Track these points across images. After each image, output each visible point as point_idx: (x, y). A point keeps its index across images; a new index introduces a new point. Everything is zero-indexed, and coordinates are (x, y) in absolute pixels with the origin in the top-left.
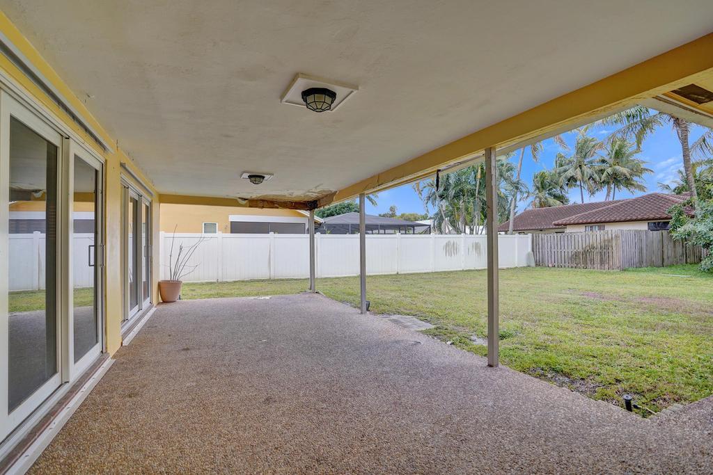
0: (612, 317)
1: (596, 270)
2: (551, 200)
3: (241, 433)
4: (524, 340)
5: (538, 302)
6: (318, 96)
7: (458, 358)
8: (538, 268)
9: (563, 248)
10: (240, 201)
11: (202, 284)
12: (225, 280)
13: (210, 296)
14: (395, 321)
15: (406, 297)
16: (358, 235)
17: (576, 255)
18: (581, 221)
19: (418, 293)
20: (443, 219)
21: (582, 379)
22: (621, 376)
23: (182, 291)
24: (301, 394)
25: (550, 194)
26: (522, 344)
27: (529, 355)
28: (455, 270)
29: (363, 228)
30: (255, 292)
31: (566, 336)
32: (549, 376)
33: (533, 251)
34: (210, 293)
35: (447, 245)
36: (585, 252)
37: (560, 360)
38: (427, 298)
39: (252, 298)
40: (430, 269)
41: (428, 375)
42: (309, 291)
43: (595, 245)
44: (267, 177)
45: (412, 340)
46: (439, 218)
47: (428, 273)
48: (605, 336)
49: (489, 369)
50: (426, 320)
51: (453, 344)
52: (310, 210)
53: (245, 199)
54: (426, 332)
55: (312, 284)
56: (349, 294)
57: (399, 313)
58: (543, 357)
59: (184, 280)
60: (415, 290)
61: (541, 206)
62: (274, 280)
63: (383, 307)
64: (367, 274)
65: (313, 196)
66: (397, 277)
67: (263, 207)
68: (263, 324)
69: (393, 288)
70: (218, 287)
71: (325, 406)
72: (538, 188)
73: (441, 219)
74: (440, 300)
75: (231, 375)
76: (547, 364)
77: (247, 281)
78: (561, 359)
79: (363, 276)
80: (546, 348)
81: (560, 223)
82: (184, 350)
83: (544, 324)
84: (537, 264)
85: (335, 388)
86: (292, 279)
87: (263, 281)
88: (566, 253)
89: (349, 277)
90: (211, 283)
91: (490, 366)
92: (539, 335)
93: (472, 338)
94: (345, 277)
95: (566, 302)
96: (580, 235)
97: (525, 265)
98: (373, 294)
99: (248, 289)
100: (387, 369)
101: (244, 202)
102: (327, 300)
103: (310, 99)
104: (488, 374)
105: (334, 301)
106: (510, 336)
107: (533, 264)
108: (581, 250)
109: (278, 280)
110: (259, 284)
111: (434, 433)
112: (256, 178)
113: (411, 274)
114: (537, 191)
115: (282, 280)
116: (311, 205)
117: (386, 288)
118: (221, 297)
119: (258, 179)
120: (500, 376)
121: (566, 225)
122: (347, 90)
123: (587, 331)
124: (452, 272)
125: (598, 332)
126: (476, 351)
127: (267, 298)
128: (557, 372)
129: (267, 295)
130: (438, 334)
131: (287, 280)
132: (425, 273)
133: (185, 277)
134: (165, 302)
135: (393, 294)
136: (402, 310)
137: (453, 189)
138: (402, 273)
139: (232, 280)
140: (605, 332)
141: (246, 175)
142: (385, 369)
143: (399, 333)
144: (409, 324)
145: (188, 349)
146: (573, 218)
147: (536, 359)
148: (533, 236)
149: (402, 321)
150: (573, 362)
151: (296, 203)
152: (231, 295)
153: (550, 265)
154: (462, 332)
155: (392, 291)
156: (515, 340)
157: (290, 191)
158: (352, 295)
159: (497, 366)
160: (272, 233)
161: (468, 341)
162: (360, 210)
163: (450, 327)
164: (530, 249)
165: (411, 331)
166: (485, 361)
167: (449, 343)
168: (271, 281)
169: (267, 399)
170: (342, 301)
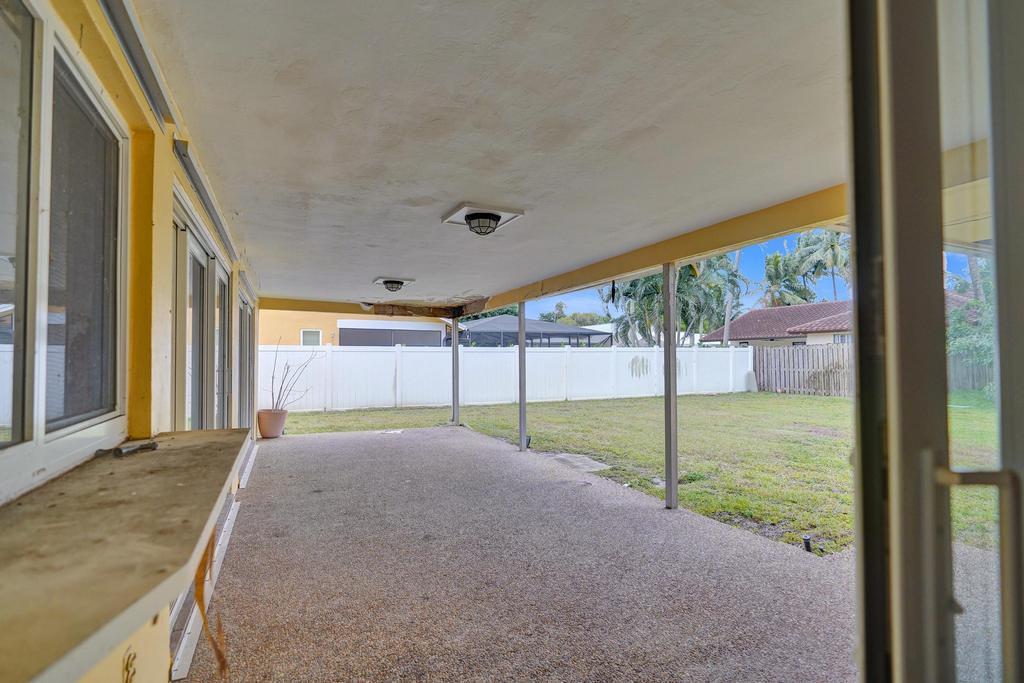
0: (836, 459)
1: (842, 398)
2: (789, 297)
3: (407, 565)
4: (717, 483)
5: (747, 439)
6: (483, 219)
7: (633, 499)
8: (762, 394)
9: (796, 366)
10: (363, 306)
11: (305, 414)
12: (334, 409)
13: (321, 430)
14: (563, 461)
15: (577, 431)
16: (516, 348)
17: (815, 376)
18: (827, 328)
19: (592, 426)
20: (629, 326)
21: (773, 524)
22: (817, 521)
23: (288, 422)
24: (461, 532)
25: (787, 287)
26: (713, 488)
27: (718, 500)
28: (645, 395)
29: (522, 338)
30: (379, 425)
31: (770, 480)
32: (736, 520)
33: (755, 370)
34: (319, 425)
35: (634, 361)
36: (828, 373)
37: (752, 505)
38: (603, 433)
39: (379, 432)
40: (611, 394)
41: (598, 515)
42: (451, 423)
43: (841, 363)
44: (405, 283)
45: (581, 480)
46: (625, 326)
47: (608, 400)
48: (818, 481)
49: (667, 511)
50: (601, 460)
51: (631, 486)
52: (453, 318)
53: (370, 304)
54: (600, 474)
55: (455, 414)
56: (503, 427)
57: (567, 451)
58: (733, 501)
59: (289, 409)
60: (588, 423)
61: (774, 303)
62: (401, 409)
63: (546, 444)
64: (527, 401)
65: (458, 301)
66: (565, 405)
67: (392, 314)
68: (402, 463)
69: (560, 420)
70: (328, 417)
71: (487, 542)
72: (770, 278)
73: (627, 327)
74: (620, 436)
75: (380, 516)
76: (735, 508)
77: (365, 410)
78: (754, 504)
79: (522, 403)
80: (740, 492)
81: (798, 330)
82: (315, 492)
83: (748, 466)
84: (761, 388)
85: (496, 527)
86: (424, 408)
87: (386, 409)
88: (801, 374)
89: (501, 405)
90: (317, 413)
91: (668, 508)
92: (738, 477)
93: (655, 480)
94: (496, 405)
95: (783, 439)
96: (821, 348)
97: (744, 390)
98: (534, 428)
99: (368, 420)
100: (552, 509)
101: (369, 308)
102: (473, 434)
103: (475, 223)
104: (663, 515)
105: (485, 436)
106: (702, 478)
107: (755, 389)
108: (821, 369)
109: (406, 408)
110: (383, 414)
111: (599, 564)
112: (393, 284)
113: (585, 401)
114: (769, 283)
115: (411, 408)
116: (456, 312)
117: (550, 419)
118: (337, 430)
119: (395, 285)
120: (678, 518)
121: (805, 333)
122: (511, 215)
123: (797, 474)
124: (640, 398)
125: (810, 476)
126: (656, 494)
127: (399, 432)
128: (746, 517)
129: (397, 428)
130: (615, 475)
131: (420, 408)
132: (604, 400)
133: (291, 405)
134: (265, 437)
135: (560, 427)
136: (571, 446)
137: (643, 284)
138: (573, 399)
139: (344, 409)
140: (820, 475)
141: (381, 281)
142: (550, 510)
143: (567, 474)
144: (579, 464)
145: (319, 491)
146: (816, 324)
147: (725, 503)
148: (755, 350)
149: (570, 459)
150: (767, 506)
151: (435, 308)
152: (349, 429)
153: (779, 390)
154: (643, 473)
155: (558, 423)
156: (705, 483)
157: (431, 297)
158: (506, 428)
159: (676, 508)
160: (398, 346)
161: (649, 484)
162: (519, 314)
163: (630, 467)
164: (750, 368)
165: (581, 472)
166: (663, 504)
167: (626, 485)
168: (397, 410)
169: (426, 537)
170: (494, 436)
